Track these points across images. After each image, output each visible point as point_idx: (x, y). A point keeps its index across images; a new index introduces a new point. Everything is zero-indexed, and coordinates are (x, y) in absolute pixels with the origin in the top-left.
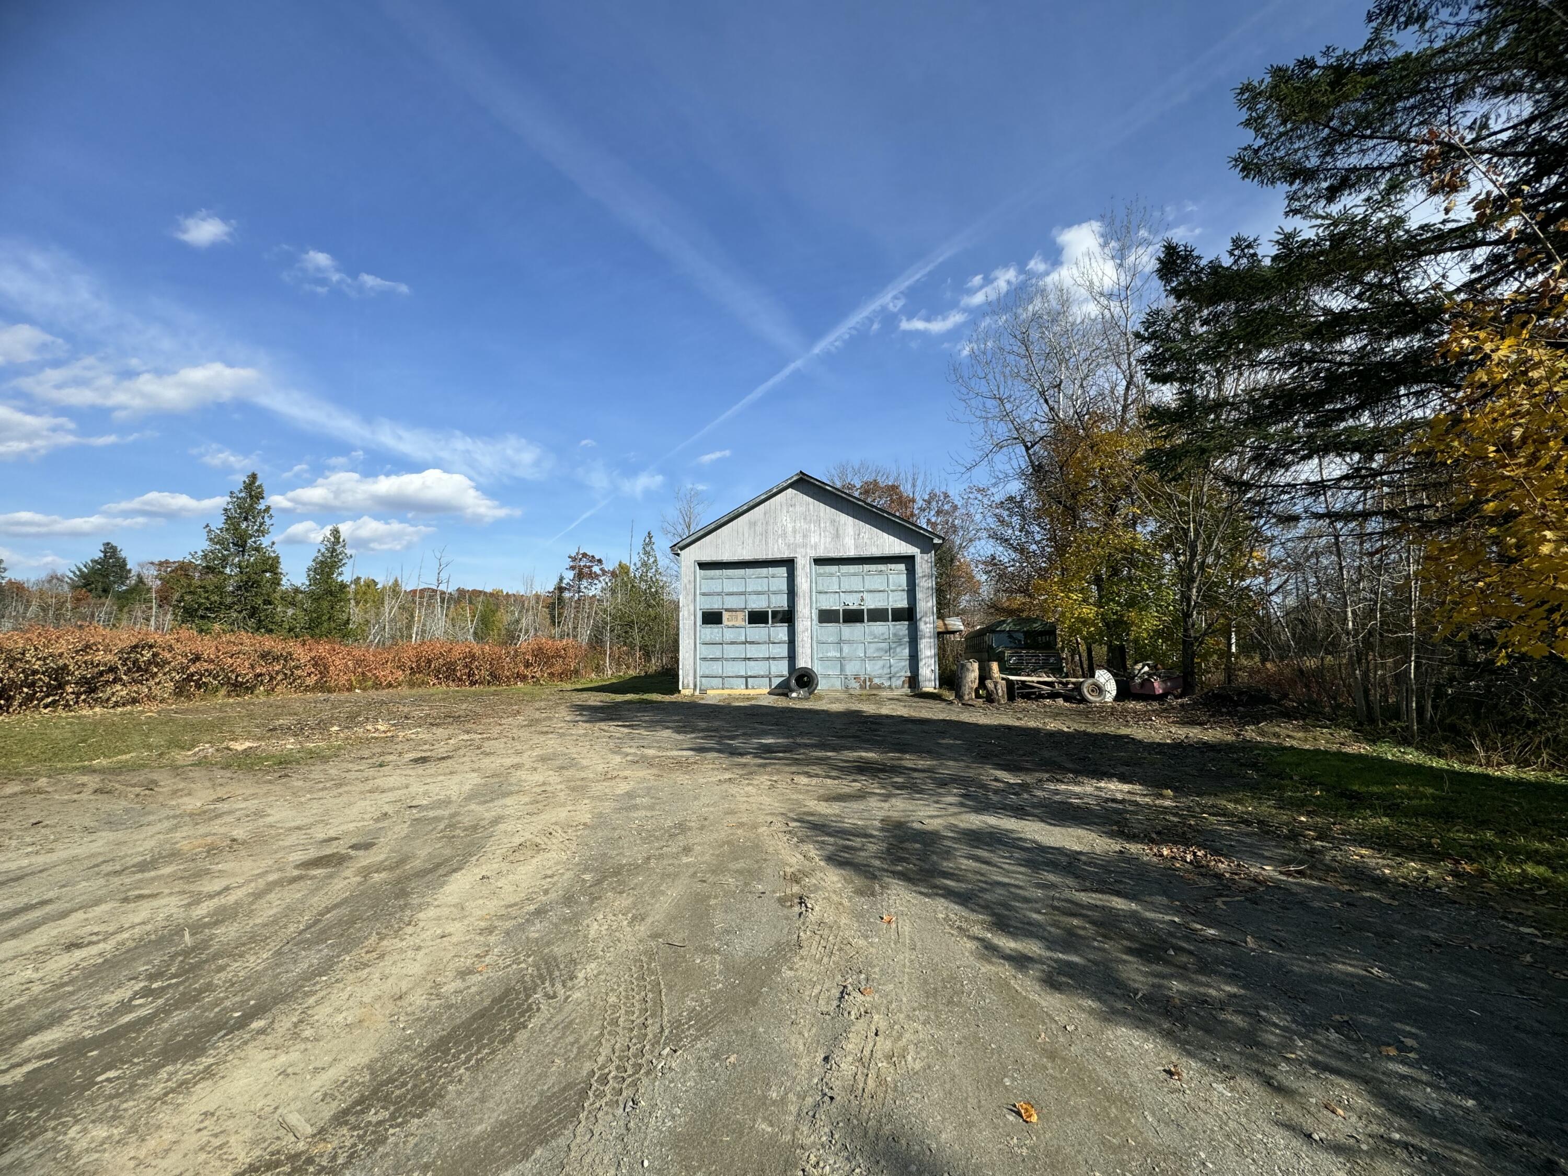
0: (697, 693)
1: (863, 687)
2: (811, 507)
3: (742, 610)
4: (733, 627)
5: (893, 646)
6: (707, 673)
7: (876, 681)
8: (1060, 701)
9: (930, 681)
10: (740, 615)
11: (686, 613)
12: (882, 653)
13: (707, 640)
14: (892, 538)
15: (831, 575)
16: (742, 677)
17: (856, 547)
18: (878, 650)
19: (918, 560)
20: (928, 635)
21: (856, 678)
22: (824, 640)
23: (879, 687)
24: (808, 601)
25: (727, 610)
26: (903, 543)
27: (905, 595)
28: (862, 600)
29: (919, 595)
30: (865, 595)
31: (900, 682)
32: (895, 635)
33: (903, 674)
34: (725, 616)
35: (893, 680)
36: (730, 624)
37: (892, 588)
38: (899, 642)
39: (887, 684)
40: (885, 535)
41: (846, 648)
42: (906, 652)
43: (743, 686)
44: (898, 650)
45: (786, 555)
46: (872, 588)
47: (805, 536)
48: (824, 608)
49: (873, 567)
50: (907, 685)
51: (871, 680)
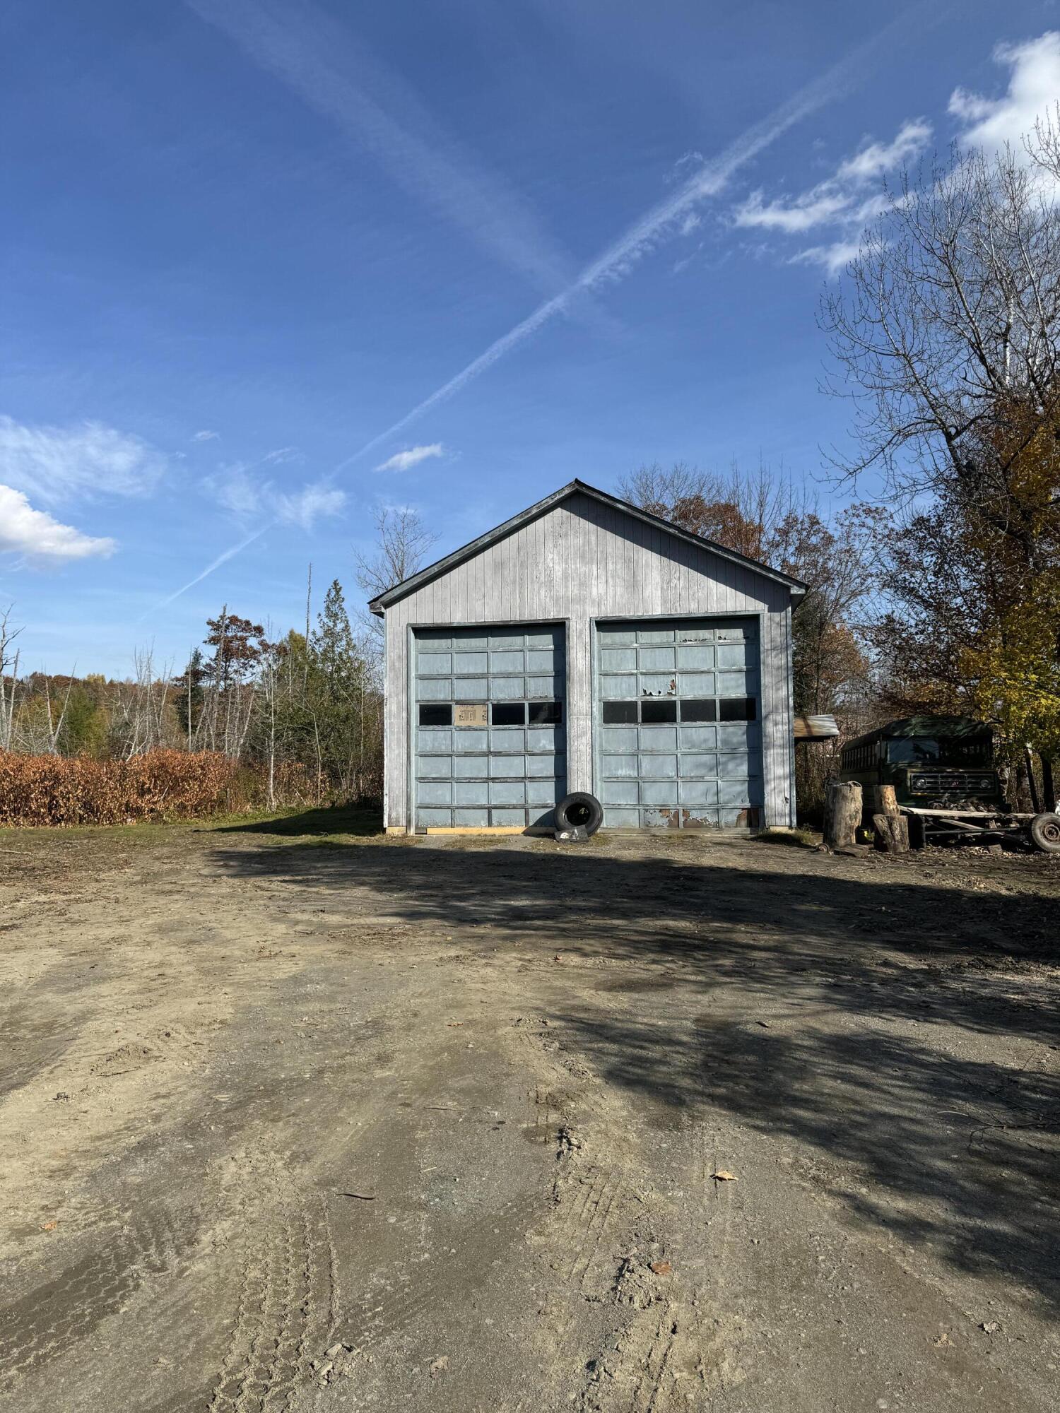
0: (412, 832)
1: (674, 824)
2: (593, 538)
3: (483, 703)
4: (469, 729)
5: (722, 759)
6: (428, 800)
7: (694, 815)
8: (997, 849)
9: (782, 815)
10: (480, 710)
11: (394, 708)
12: (702, 772)
13: (428, 749)
14: (722, 587)
15: (625, 647)
16: (481, 807)
17: (664, 601)
18: (698, 766)
19: (764, 623)
20: (779, 742)
21: (663, 810)
22: (612, 749)
23: (699, 825)
24: (586, 687)
25: (459, 703)
26: (741, 595)
27: (742, 679)
28: (673, 686)
29: (766, 679)
30: (678, 679)
31: (732, 817)
32: (725, 742)
33: (738, 804)
34: (456, 711)
35: (723, 813)
36: (464, 724)
37: (720, 666)
38: (732, 753)
39: (712, 819)
40: (712, 583)
41: (646, 762)
42: (744, 769)
43: (484, 822)
44: (731, 766)
45: (552, 614)
46: (690, 667)
47: (582, 585)
48: (612, 699)
49: (691, 634)
50: (744, 823)
51: (686, 813)
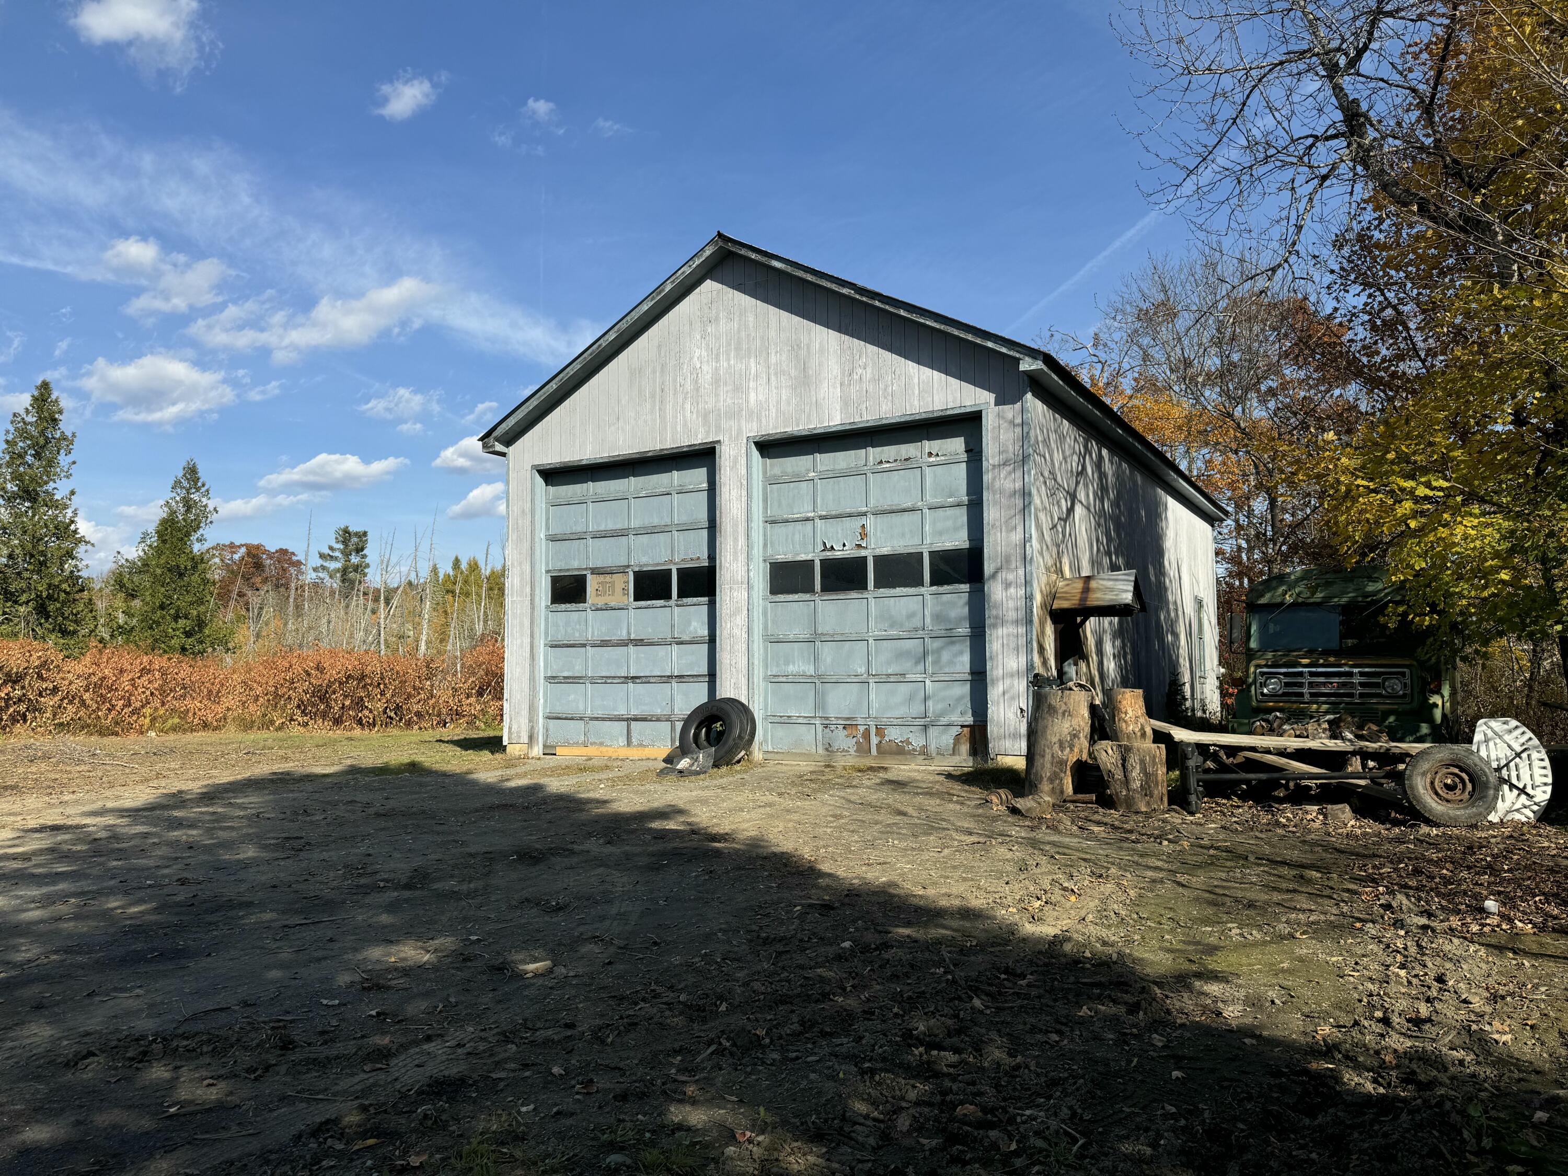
0: (537, 750)
1: (863, 749)
2: (751, 319)
3: (623, 570)
4: (607, 608)
5: (932, 645)
6: (559, 709)
7: (894, 734)
9: (1015, 736)
10: (618, 579)
11: (516, 581)
12: (907, 665)
13: (561, 637)
14: (927, 372)
15: (798, 479)
16: (619, 719)
17: (846, 402)
18: (901, 655)
19: (989, 422)
20: (1012, 615)
21: (849, 726)
22: (781, 634)
23: (900, 751)
24: (742, 541)
25: (596, 571)
26: (954, 382)
27: (962, 516)
28: (864, 535)
29: (991, 514)
30: (870, 521)
31: (947, 739)
32: (937, 617)
33: (956, 718)
34: (592, 583)
35: (932, 731)
36: (600, 602)
37: (930, 499)
38: (949, 637)
39: (917, 741)
40: (912, 367)
41: (827, 652)
42: (964, 662)
43: (622, 741)
44: (946, 656)
45: (698, 437)
46: (886, 504)
47: (737, 389)
48: (781, 558)
49: (890, 452)
50: (965, 748)
51: (880, 731)
